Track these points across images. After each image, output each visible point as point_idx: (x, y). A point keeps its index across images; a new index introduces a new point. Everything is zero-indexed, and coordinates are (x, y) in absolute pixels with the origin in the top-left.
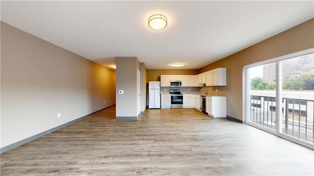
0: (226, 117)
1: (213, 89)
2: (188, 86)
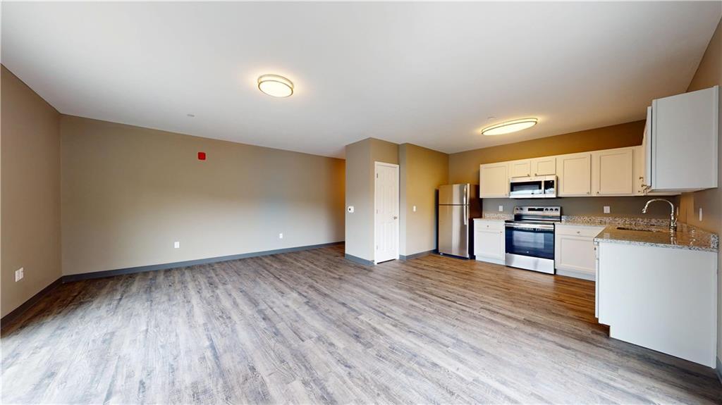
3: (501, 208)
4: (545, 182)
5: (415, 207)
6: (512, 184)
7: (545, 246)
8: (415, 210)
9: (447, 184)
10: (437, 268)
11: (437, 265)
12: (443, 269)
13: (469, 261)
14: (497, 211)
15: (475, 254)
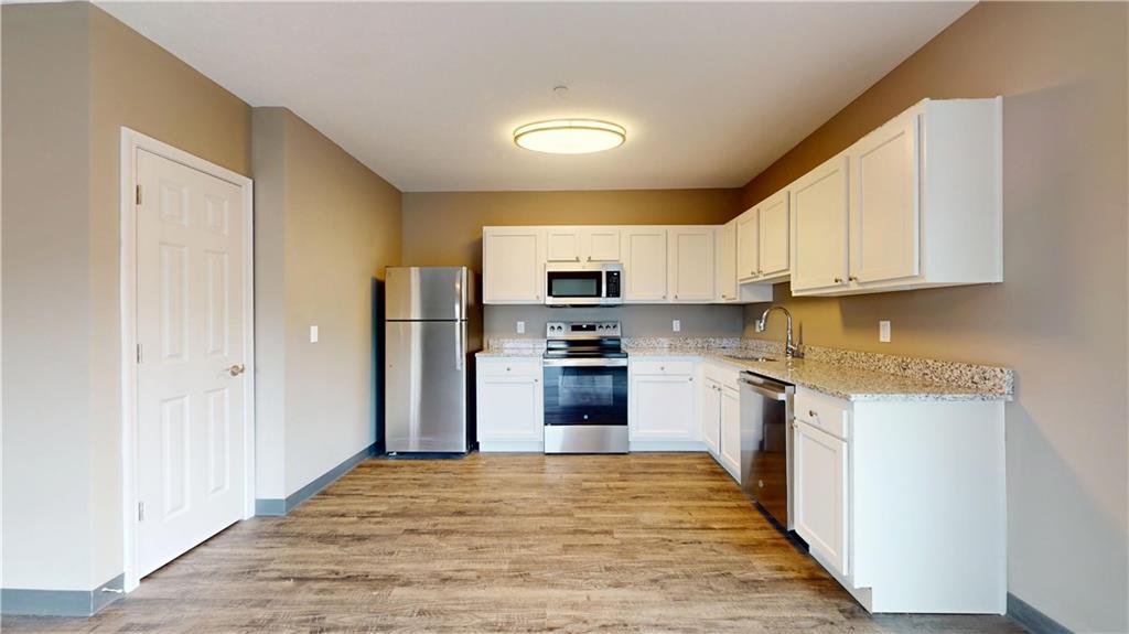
0: (1002, 611)
1: (849, 322)
2: (671, 300)
3: (521, 326)
4: (608, 273)
5: (314, 330)
6: (549, 273)
7: (614, 399)
8: (314, 338)
9: (400, 265)
10: (403, 514)
11: (397, 503)
12: (421, 515)
13: (467, 460)
14: (513, 333)
15: (478, 440)
